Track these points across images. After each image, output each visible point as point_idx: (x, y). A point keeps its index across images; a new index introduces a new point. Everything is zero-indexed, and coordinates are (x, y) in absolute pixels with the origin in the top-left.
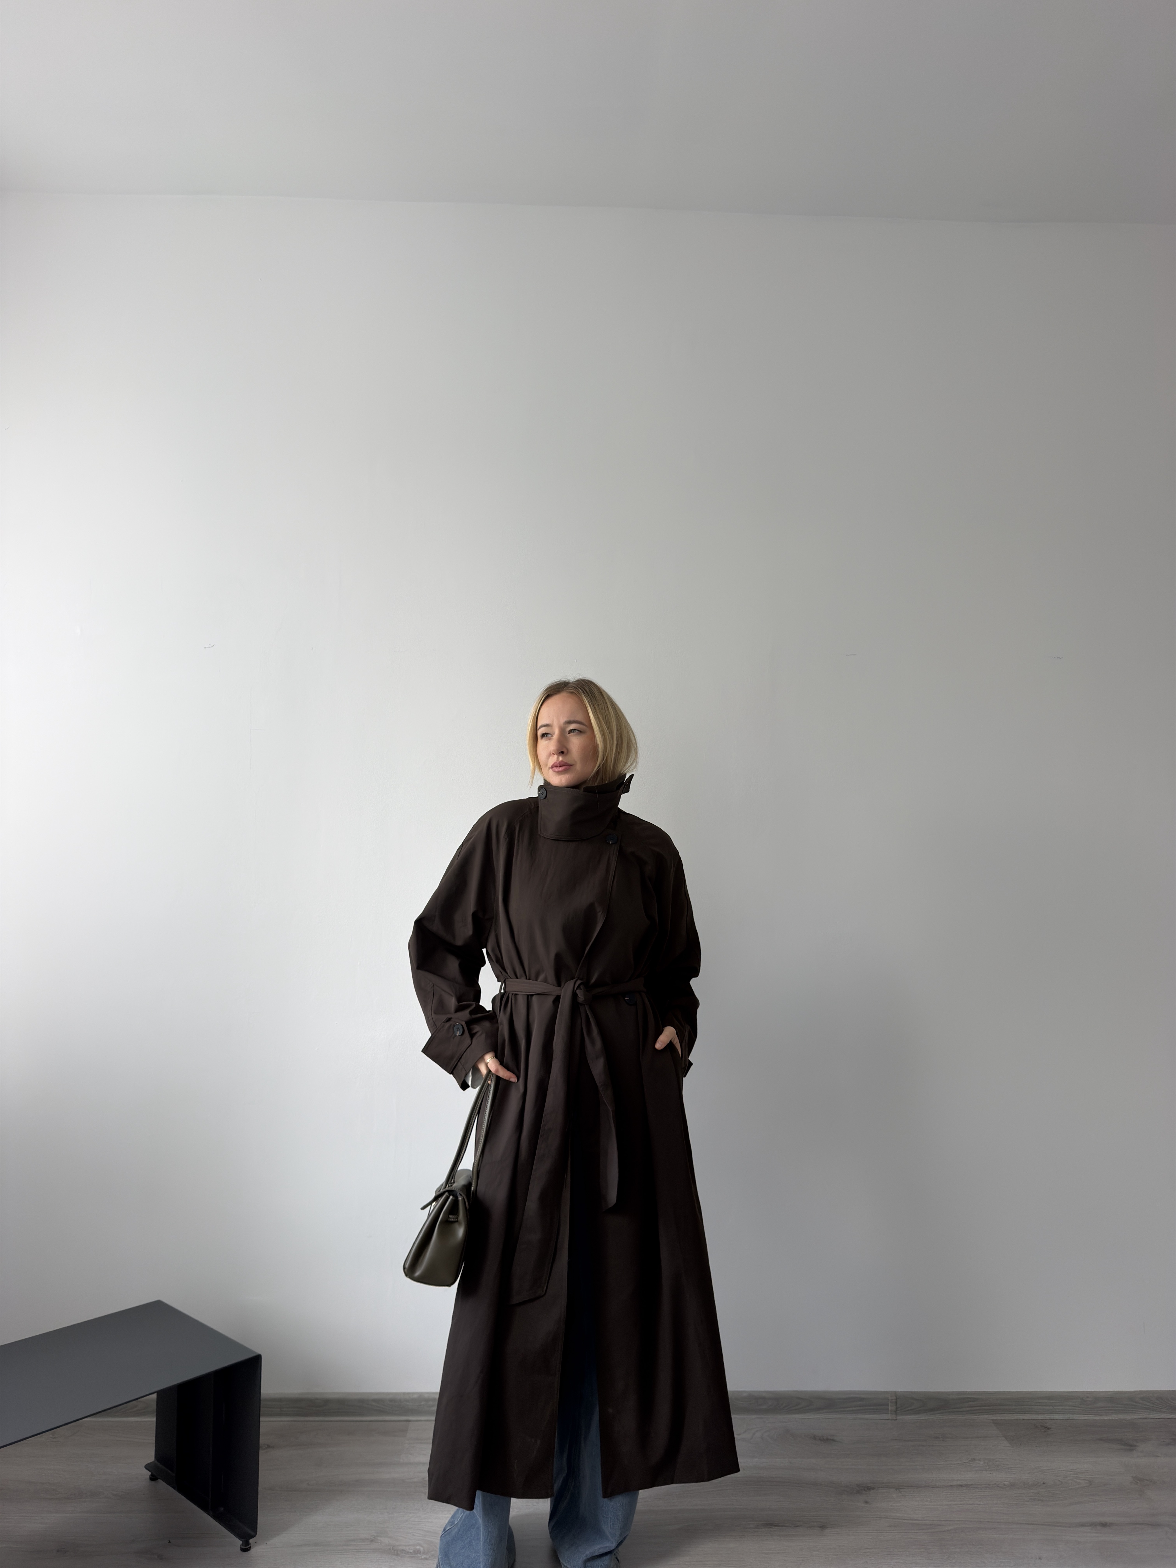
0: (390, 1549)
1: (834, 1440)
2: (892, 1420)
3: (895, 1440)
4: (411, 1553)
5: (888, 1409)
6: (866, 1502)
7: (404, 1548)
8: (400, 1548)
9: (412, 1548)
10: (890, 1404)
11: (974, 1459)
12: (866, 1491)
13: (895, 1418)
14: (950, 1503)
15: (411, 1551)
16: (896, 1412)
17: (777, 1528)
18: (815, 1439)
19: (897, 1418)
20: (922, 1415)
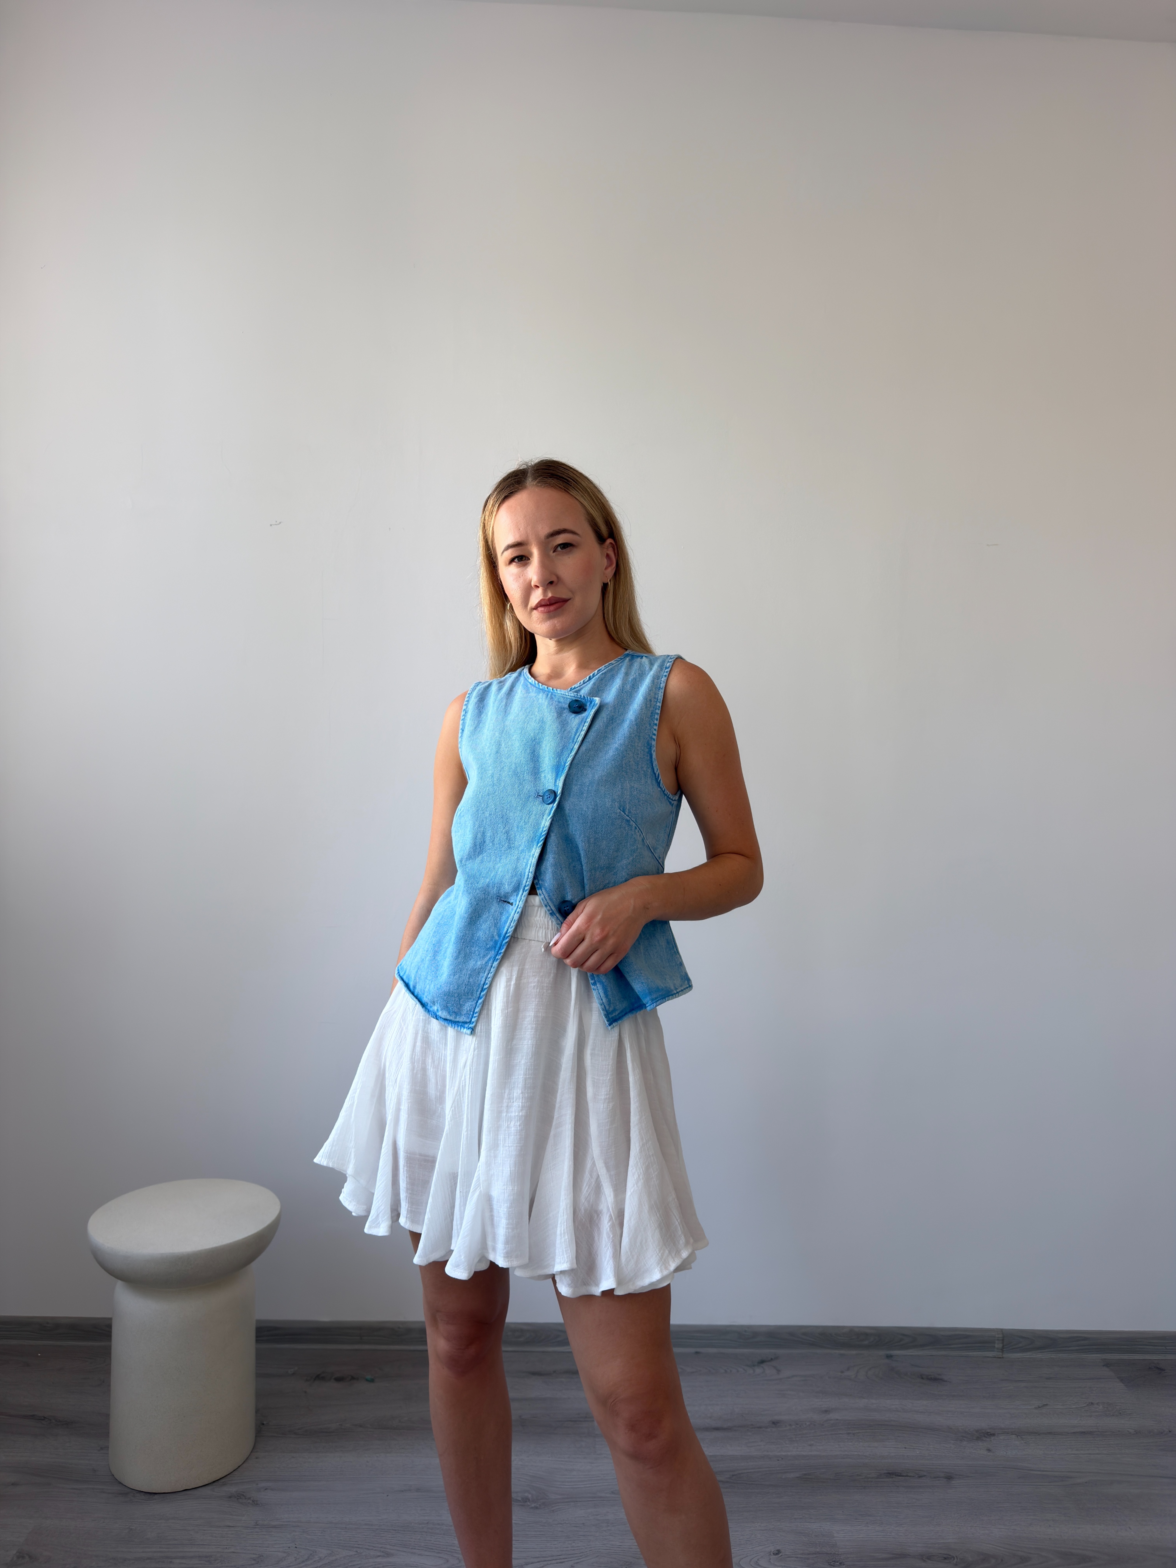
1: (942, 1380)
2: (998, 1358)
3: (1006, 1380)
5: (995, 1347)
6: (989, 1450)
10: (996, 1342)
11: (1092, 1403)
12: (986, 1438)
13: (1001, 1356)
14: (1077, 1452)
15: (520, 1499)
16: (1002, 1350)
17: (900, 1478)
18: (922, 1378)
19: (1004, 1355)
20: (1029, 1353)
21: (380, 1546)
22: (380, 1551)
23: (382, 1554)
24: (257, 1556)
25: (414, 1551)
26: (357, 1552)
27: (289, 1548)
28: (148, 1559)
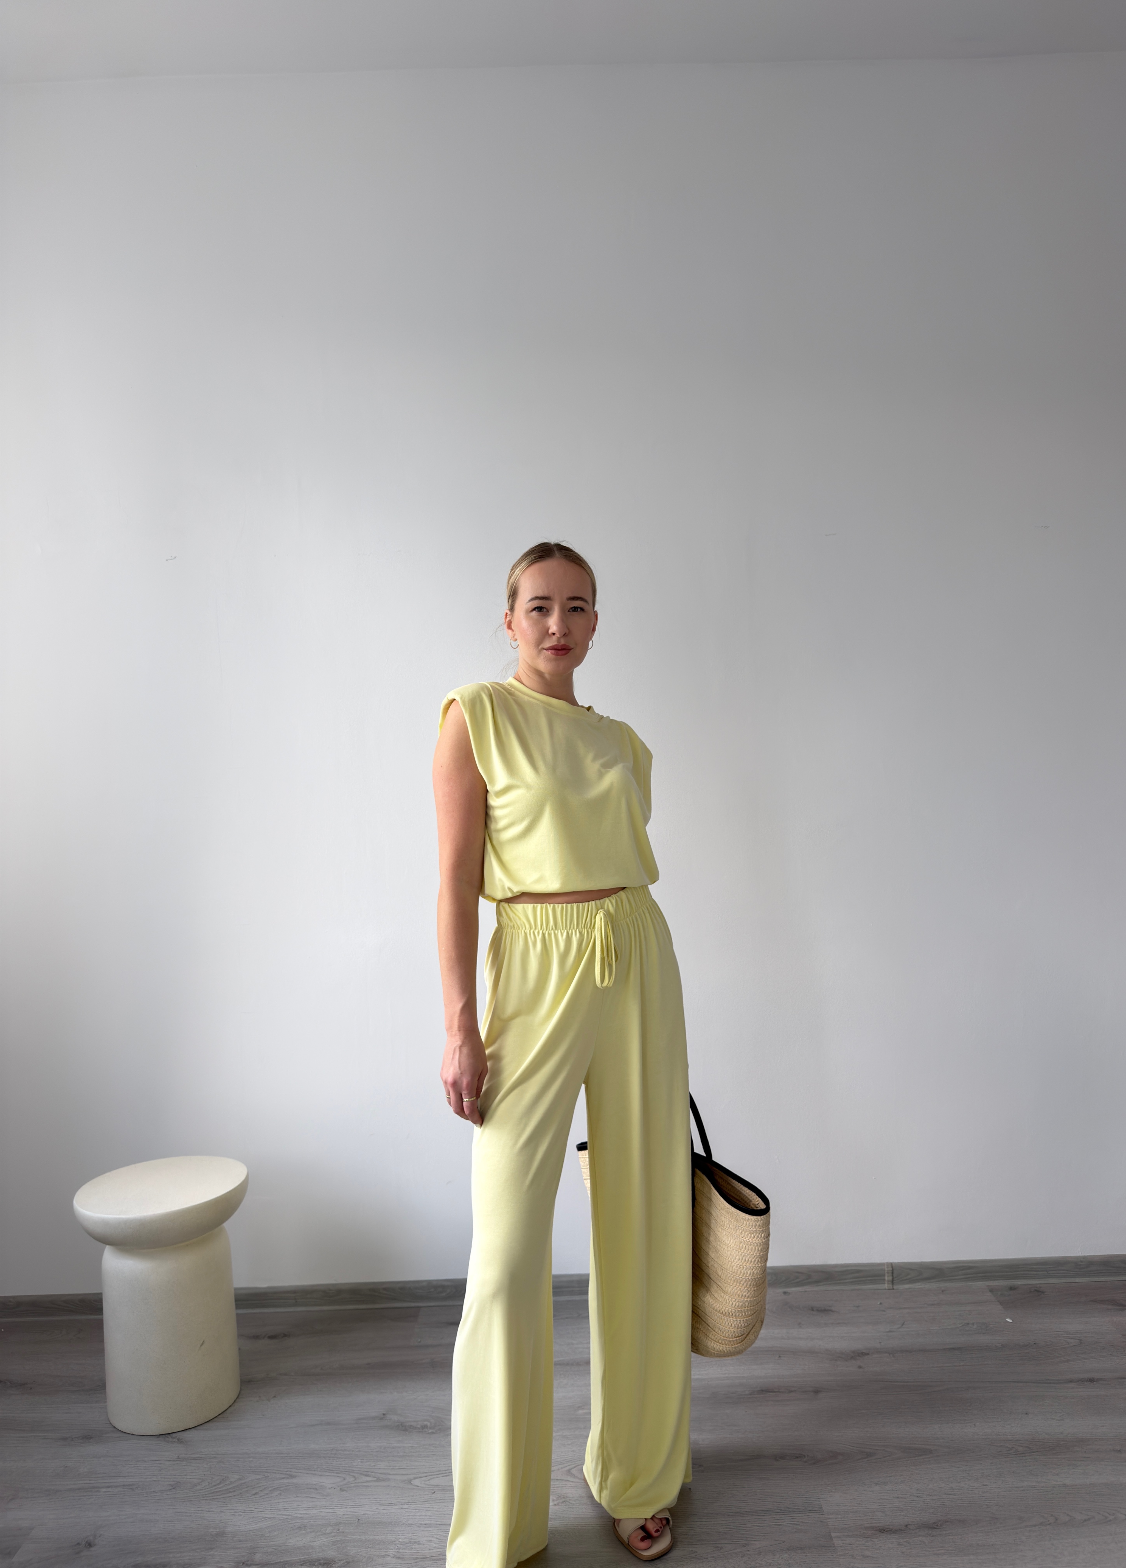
0: (398, 1425)
1: (831, 1311)
2: (889, 1289)
3: (892, 1308)
4: (419, 1428)
5: (885, 1279)
6: (860, 1367)
7: (412, 1424)
8: (407, 1424)
9: (419, 1423)
10: (886, 1275)
11: (969, 1324)
12: (861, 1357)
13: (891, 1288)
14: (944, 1365)
15: (419, 1426)
16: (893, 1282)
17: (771, 1393)
18: (813, 1310)
19: (894, 1287)
20: (917, 1284)
21: (287, 1470)
22: (286, 1474)
23: (287, 1476)
24: (175, 1483)
25: (316, 1472)
26: (264, 1475)
27: (204, 1475)
28: (79, 1489)
